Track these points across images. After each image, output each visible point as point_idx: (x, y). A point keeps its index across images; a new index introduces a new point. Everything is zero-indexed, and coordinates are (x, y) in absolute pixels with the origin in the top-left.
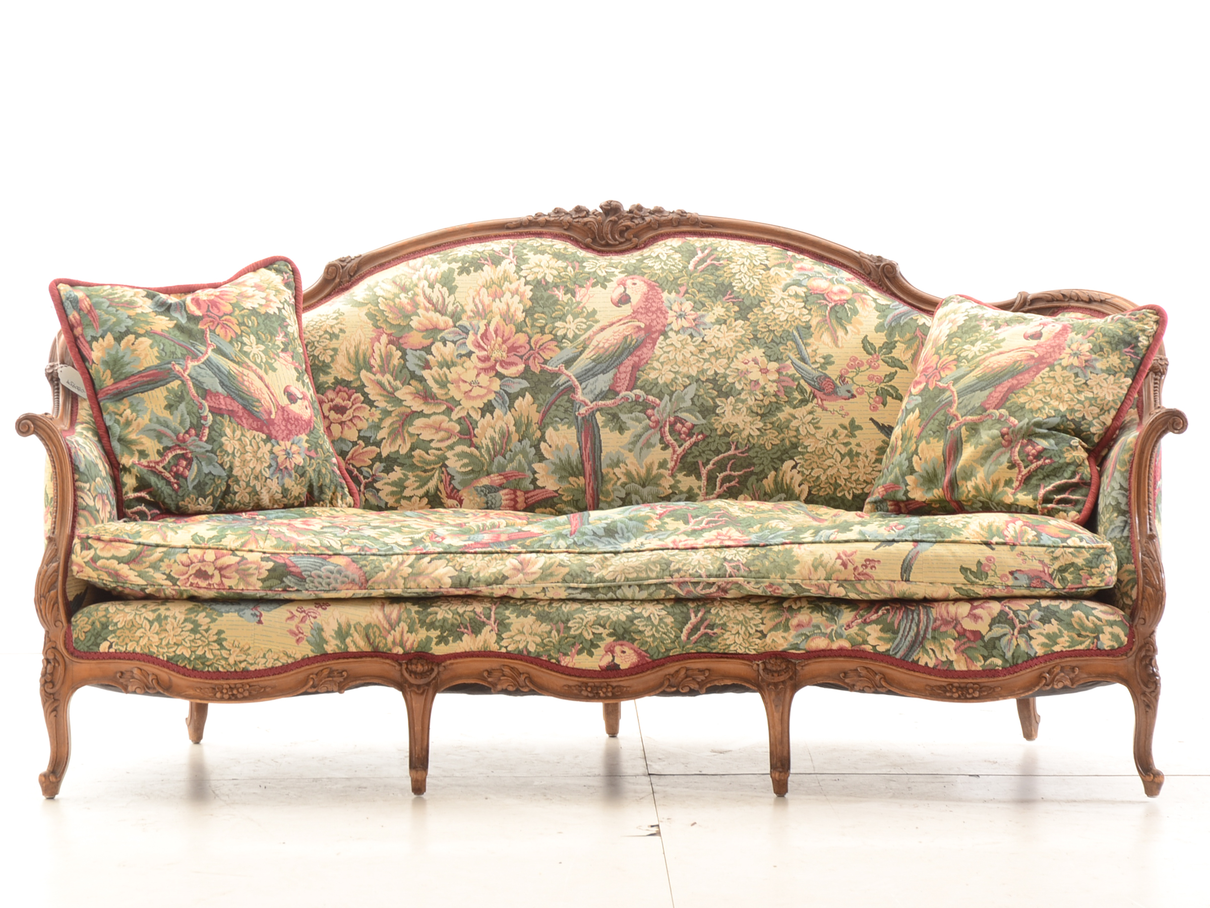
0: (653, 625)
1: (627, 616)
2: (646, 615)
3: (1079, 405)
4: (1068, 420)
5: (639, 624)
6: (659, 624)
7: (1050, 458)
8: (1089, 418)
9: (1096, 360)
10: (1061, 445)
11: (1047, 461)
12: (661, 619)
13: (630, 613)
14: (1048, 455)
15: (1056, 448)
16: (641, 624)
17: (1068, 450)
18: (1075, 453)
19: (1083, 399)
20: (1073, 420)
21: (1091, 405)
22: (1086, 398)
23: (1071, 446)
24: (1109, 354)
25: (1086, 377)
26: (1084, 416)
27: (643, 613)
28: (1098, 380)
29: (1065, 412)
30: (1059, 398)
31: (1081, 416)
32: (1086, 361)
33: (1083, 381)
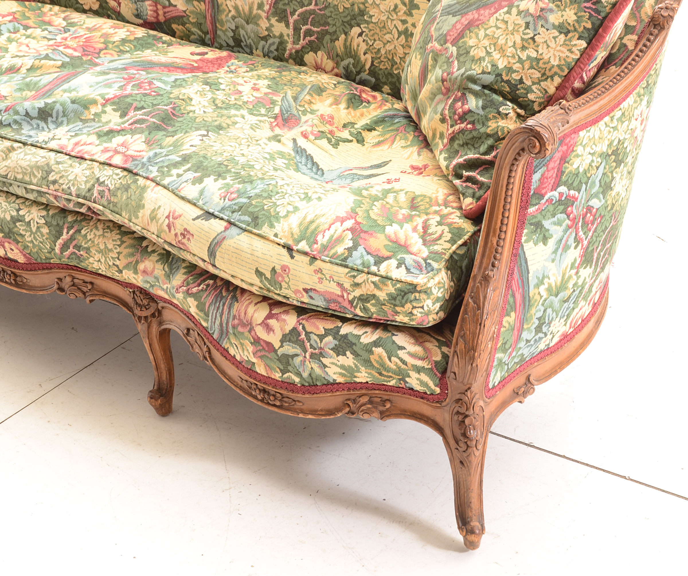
0: (31, 231)
1: (12, 217)
2: (27, 220)
3: (518, 65)
4: (503, 81)
5: (21, 227)
6: (36, 233)
7: (473, 123)
8: (528, 83)
9: (551, 11)
10: (488, 110)
11: (469, 126)
12: (38, 228)
13: (14, 213)
14: (472, 119)
15: (481, 112)
16: (22, 228)
17: (495, 118)
18: (502, 123)
19: (524, 58)
20: (508, 82)
21: (532, 67)
22: (529, 57)
23: (499, 113)
24: (565, 7)
25: (535, 30)
26: (521, 79)
27: (26, 217)
28: (547, 38)
29: (502, 70)
30: (502, 50)
31: (518, 78)
32: (542, 10)
33: (532, 35)
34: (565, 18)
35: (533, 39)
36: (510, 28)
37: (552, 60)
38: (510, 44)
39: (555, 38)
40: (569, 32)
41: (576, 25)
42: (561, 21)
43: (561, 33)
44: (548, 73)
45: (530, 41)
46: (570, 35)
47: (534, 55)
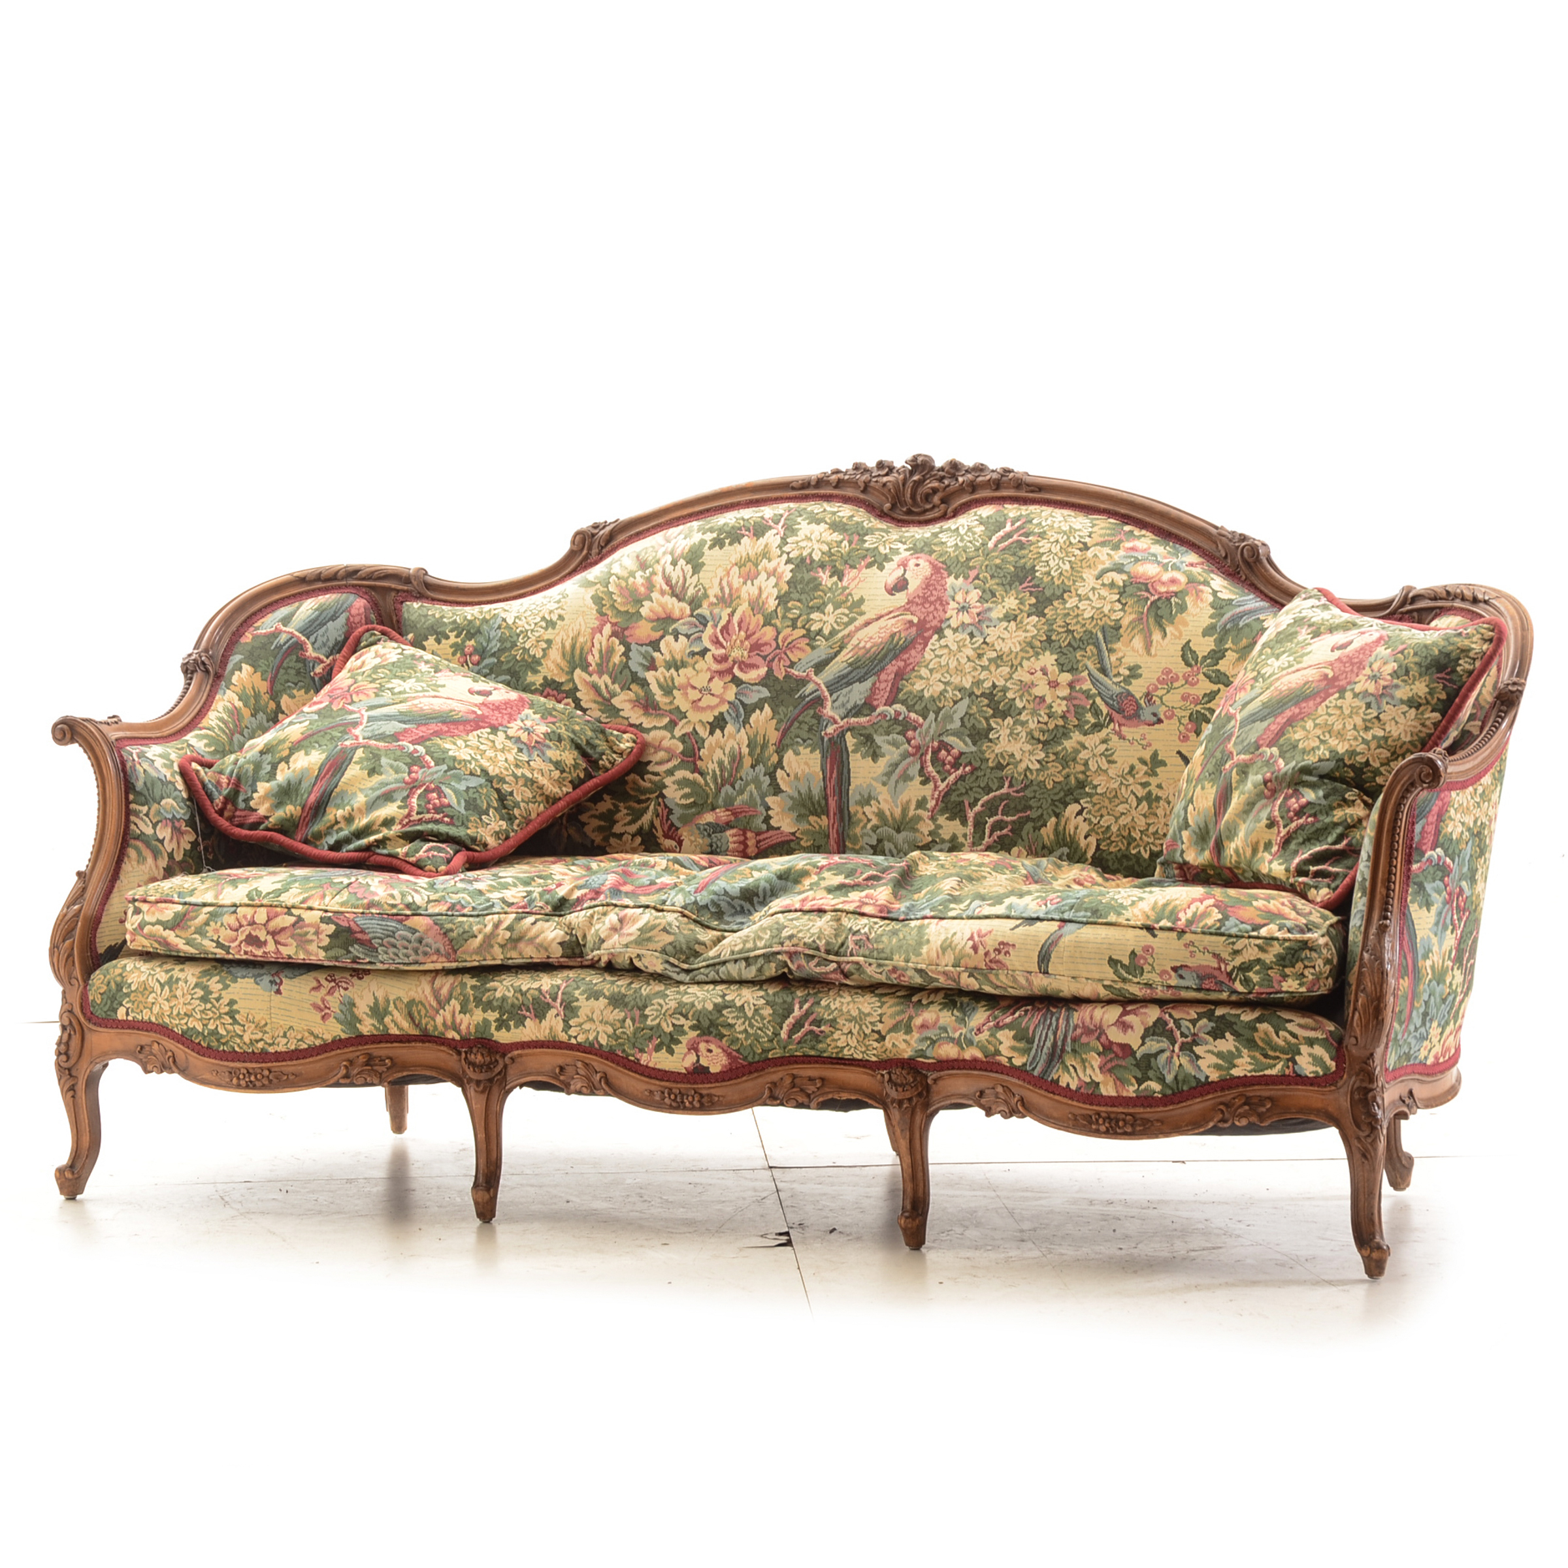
0: (746, 1017)
1: (715, 1005)
2: (738, 1004)
3: (1362, 747)
4: (1345, 765)
5: (729, 1016)
6: (752, 1018)
7: (1315, 816)
8: (1376, 765)
9: (1397, 686)
10: (1331, 798)
11: (1311, 820)
12: (756, 1011)
13: (719, 1000)
14: (1313, 811)
15: (1324, 802)
16: (731, 1016)
17: (1340, 806)
18: (1349, 811)
19: (1370, 738)
20: (1352, 766)
21: (1379, 746)
22: (1374, 737)
23: (1345, 800)
24: (1414, 680)
25: (1379, 708)
26: (1368, 760)
27: (737, 1001)
28: (1394, 714)
29: (1343, 754)
30: (1340, 735)
31: (1364, 760)
32: (1384, 688)
33: (1376, 714)
34: (1414, 691)
35: (1377, 718)
36: (1347, 712)
37: (1402, 736)
38: (1349, 727)
39: (1404, 713)
40: (1420, 705)
41: (1429, 697)
42: (1410, 695)
43: (1411, 707)
44: (1399, 751)
45: (1375, 720)
46: (1421, 709)
47: (1381, 733)
